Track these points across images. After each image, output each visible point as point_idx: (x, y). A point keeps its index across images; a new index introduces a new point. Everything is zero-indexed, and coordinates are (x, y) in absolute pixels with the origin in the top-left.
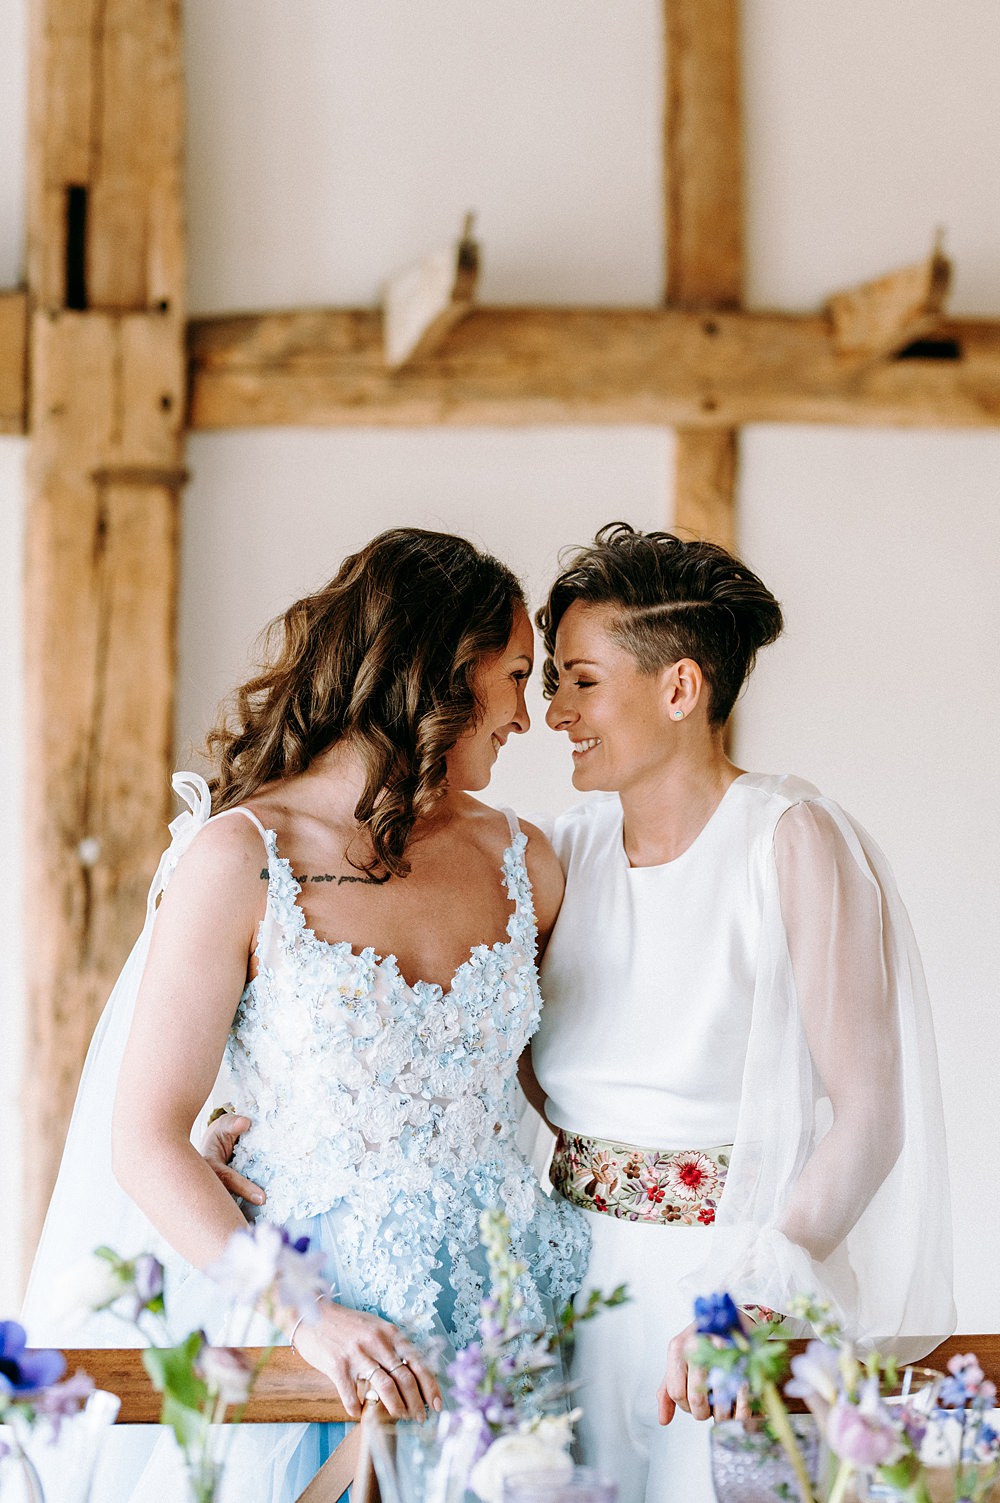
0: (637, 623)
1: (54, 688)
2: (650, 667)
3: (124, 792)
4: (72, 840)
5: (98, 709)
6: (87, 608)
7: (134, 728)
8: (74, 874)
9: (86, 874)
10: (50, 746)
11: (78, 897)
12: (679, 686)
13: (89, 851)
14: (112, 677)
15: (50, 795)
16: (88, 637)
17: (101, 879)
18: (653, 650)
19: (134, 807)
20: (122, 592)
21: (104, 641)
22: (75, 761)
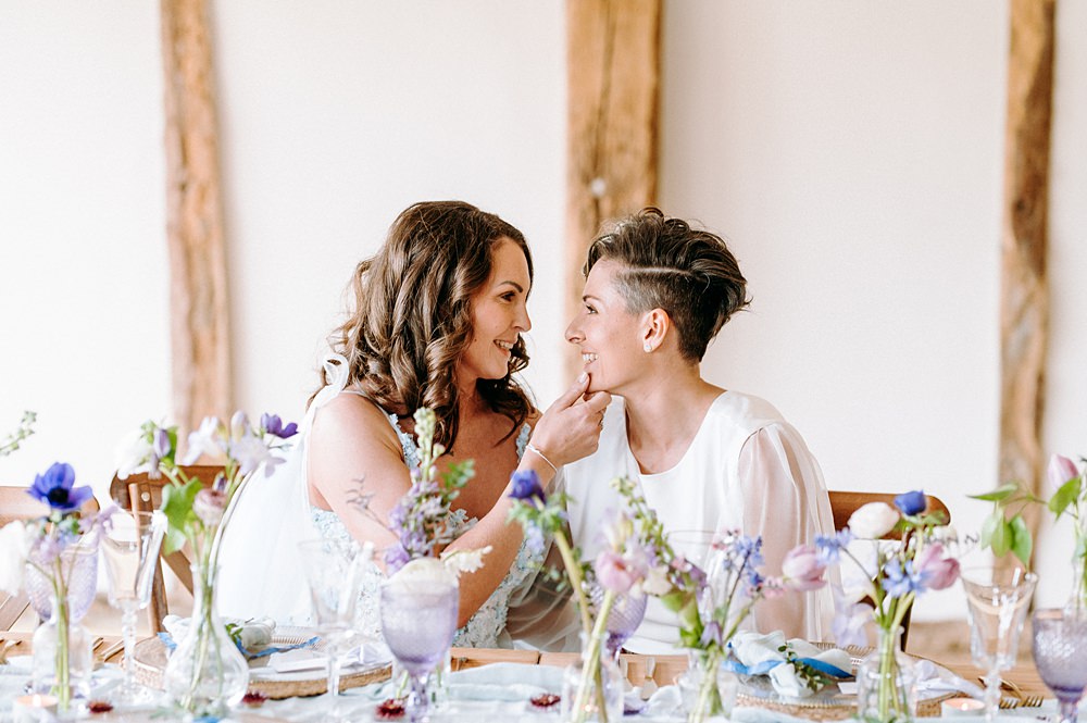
0: (631, 277)
1: (576, 79)
2: (635, 312)
3: (622, 149)
4: (587, 180)
5: (606, 93)
6: (598, 28)
7: (629, 107)
8: (587, 202)
9: (596, 203)
10: (573, 117)
11: (591, 217)
12: (653, 326)
13: (599, 187)
14: (616, 74)
15: (573, 150)
16: (599, 46)
17: (606, 206)
18: (638, 298)
19: (628, 159)
20: (621, 17)
21: (610, 50)
22: (590, 128)
